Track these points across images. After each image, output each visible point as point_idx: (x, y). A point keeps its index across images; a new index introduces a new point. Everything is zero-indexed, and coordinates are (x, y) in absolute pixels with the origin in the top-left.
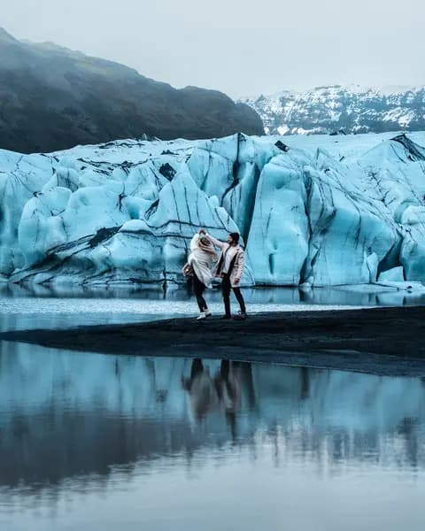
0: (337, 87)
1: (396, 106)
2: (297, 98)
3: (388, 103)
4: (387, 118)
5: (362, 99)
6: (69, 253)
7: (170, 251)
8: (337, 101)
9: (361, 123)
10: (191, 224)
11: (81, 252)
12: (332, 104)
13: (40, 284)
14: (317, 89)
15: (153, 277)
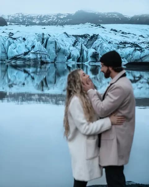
0: (21, 13)
1: (35, 19)
2: (12, 16)
3: (33, 18)
4: (33, 22)
5: (28, 17)
6: (20, 56)
7: (39, 56)
8: (21, 17)
9: (27, 22)
10: (41, 51)
11: (23, 57)
12: (20, 18)
13: (14, 62)
14: (16, 14)
15: (36, 61)
